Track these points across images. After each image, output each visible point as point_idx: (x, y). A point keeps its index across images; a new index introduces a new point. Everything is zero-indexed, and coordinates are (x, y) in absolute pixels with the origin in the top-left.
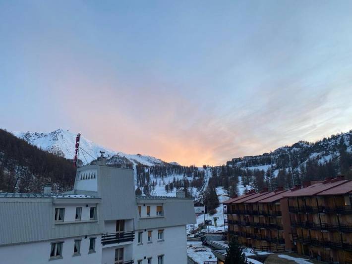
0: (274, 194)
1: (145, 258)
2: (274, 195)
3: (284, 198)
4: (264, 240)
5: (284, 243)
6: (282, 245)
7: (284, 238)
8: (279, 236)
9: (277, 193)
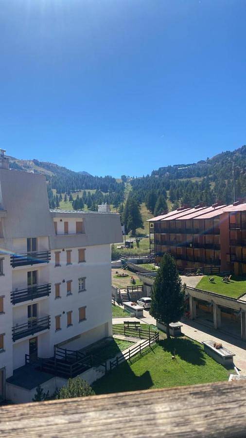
0: (213, 209)
1: (64, 281)
2: (213, 211)
3: (225, 213)
4: (196, 262)
5: (220, 264)
6: (217, 266)
7: (220, 259)
8: (214, 257)
9: (216, 208)
